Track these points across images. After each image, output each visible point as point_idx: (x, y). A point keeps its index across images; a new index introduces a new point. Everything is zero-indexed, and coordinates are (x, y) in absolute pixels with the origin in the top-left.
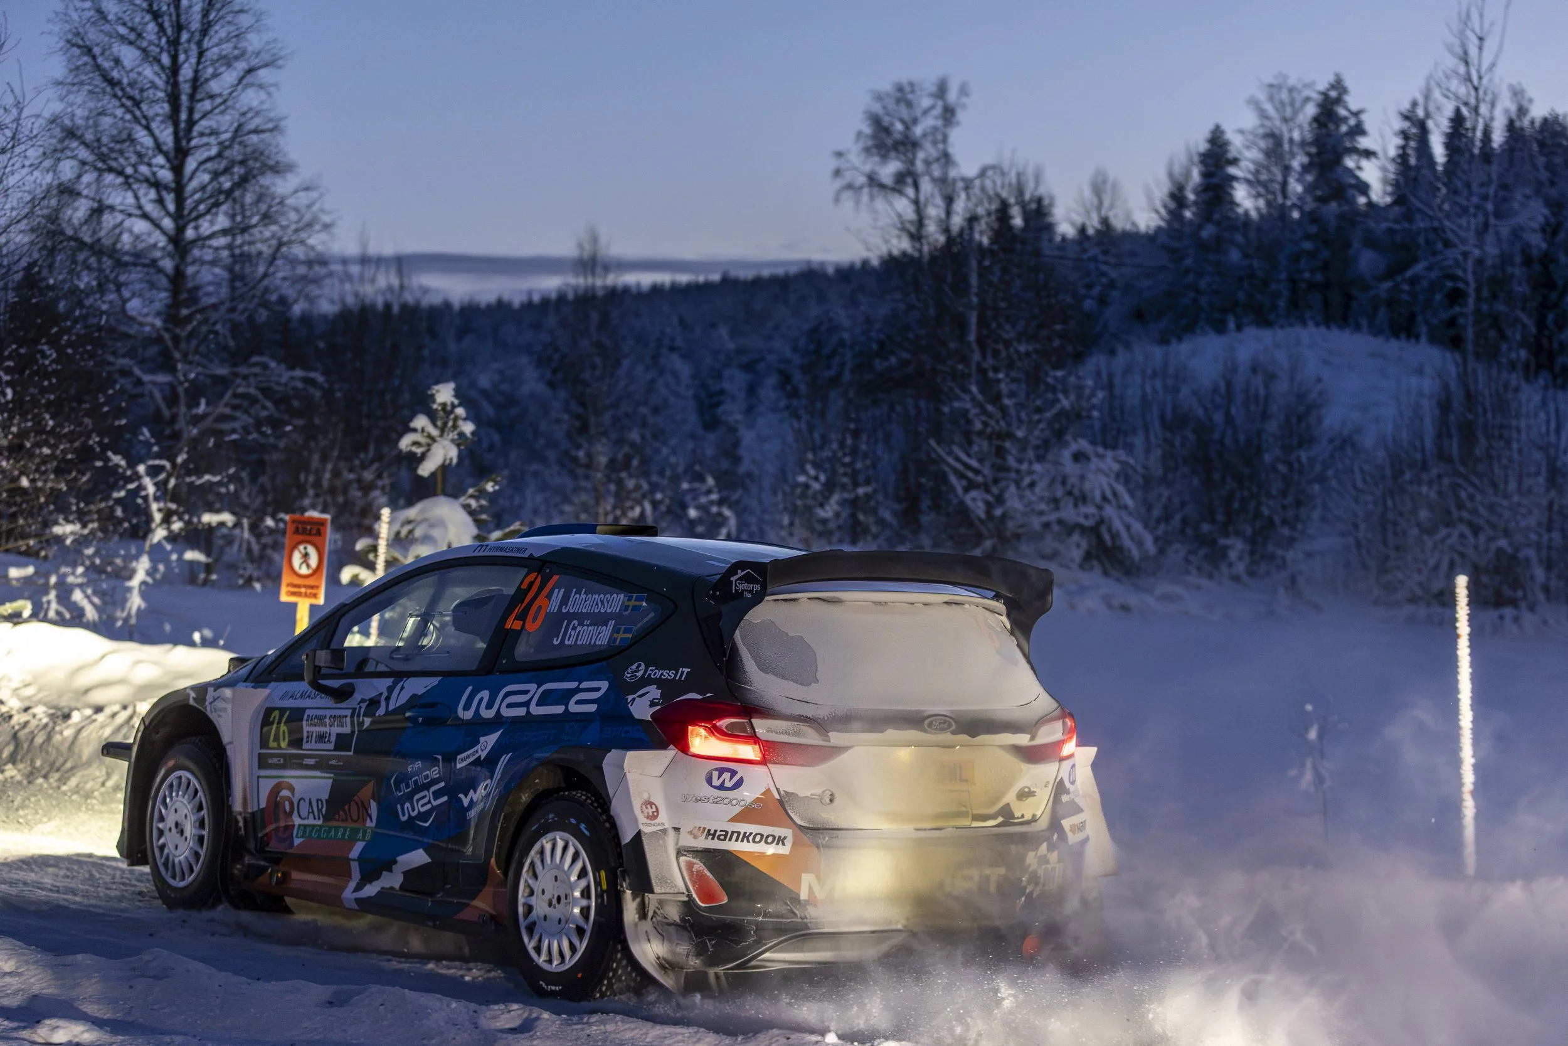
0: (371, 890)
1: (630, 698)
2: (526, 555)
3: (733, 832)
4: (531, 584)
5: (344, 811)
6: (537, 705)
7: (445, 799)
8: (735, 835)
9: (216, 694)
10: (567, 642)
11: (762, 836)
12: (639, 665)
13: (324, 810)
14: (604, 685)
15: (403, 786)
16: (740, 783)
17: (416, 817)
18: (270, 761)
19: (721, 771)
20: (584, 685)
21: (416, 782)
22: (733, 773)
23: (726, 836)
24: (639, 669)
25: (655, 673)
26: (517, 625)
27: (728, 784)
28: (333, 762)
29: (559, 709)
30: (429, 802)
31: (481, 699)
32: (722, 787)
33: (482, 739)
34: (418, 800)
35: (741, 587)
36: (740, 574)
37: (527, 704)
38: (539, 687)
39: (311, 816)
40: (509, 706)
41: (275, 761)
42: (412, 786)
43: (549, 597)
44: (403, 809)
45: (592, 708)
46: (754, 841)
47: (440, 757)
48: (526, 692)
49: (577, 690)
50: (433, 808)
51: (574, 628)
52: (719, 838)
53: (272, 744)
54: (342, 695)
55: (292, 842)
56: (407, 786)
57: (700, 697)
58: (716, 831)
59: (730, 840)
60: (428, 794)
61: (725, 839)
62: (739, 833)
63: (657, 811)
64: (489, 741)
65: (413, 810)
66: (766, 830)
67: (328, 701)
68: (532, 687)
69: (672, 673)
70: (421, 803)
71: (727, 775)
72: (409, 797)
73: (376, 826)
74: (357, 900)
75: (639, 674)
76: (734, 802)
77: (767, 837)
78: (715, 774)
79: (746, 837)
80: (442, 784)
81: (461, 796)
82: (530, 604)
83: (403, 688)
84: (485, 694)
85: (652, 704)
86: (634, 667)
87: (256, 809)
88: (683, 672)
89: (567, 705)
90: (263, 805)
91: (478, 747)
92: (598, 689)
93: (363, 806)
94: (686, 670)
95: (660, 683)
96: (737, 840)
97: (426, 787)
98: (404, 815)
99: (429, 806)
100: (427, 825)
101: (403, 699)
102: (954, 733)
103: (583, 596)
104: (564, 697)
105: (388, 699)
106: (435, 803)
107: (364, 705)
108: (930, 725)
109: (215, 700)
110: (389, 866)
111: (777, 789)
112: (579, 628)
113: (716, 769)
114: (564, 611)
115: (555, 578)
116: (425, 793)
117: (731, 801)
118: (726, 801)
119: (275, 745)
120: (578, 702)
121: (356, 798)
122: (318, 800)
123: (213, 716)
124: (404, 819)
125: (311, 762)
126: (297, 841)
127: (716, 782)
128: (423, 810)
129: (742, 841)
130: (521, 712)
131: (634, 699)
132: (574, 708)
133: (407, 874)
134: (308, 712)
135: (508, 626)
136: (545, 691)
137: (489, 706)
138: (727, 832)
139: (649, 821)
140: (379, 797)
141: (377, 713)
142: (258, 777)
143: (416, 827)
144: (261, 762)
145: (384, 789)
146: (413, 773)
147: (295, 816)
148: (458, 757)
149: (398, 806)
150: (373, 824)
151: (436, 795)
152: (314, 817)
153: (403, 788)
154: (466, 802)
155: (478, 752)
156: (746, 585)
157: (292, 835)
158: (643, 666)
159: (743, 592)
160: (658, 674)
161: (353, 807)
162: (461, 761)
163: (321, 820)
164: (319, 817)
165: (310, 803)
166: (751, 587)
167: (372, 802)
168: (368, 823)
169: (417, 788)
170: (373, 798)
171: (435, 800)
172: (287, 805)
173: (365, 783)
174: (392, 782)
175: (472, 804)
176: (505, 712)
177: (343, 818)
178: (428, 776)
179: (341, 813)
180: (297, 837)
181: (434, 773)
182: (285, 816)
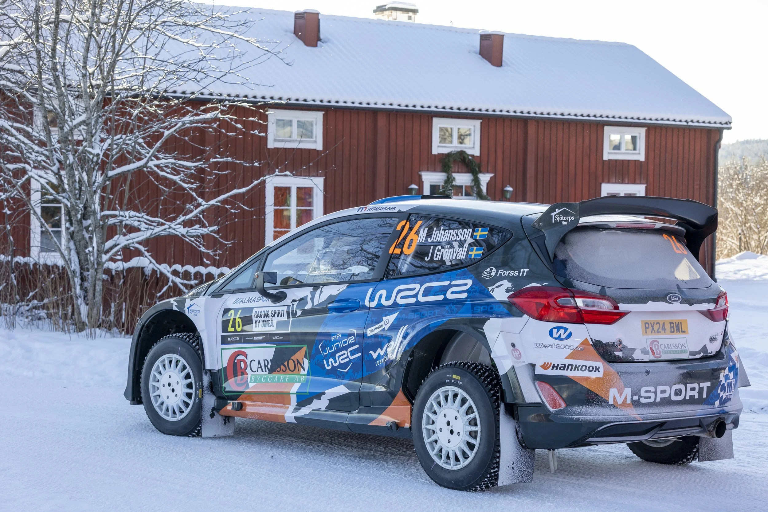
0: (305, 411)
1: (490, 288)
2: (396, 211)
3: (569, 365)
4: (403, 227)
5: (285, 366)
6: (423, 296)
7: (360, 354)
8: (570, 367)
9: (192, 303)
10: (435, 259)
11: (586, 367)
12: (492, 269)
13: (269, 366)
14: (469, 282)
15: (328, 349)
16: (570, 335)
17: (337, 367)
18: (229, 339)
19: (558, 328)
20: (454, 283)
21: (337, 346)
22: (566, 329)
23: (565, 367)
24: (491, 272)
25: (503, 272)
26: (398, 251)
27: (563, 336)
28: (276, 338)
29: (441, 298)
30: (348, 357)
31: (381, 296)
32: (559, 338)
33: (384, 318)
34: (339, 357)
35: (559, 219)
36: (558, 211)
37: (416, 296)
38: (421, 286)
39: (260, 369)
40: (402, 298)
41: (233, 339)
42: (334, 348)
43: (417, 233)
44: (328, 362)
45: (465, 295)
46: (582, 370)
48: (414, 289)
49: (450, 286)
50: (350, 361)
51: (439, 250)
52: (560, 369)
53: (230, 329)
54: (278, 298)
55: (248, 385)
56: (331, 349)
57: (539, 285)
58: (558, 365)
59: (567, 369)
60: (347, 353)
61: (564, 369)
62: (572, 365)
63: (520, 354)
64: (391, 319)
65: (336, 362)
66: (588, 363)
67: (269, 302)
68: (417, 286)
69: (516, 273)
70: (341, 358)
71: (562, 331)
72: (333, 355)
73: (308, 374)
74: (296, 418)
75: (493, 274)
76: (567, 347)
77: (589, 368)
78: (555, 331)
79: (576, 368)
80: (357, 346)
81: (372, 352)
82: (405, 239)
83: (321, 292)
84: (384, 292)
85: (507, 291)
86: (488, 270)
87: (220, 367)
88: (524, 272)
89: (445, 295)
90: (225, 365)
91: (382, 323)
92: (466, 285)
93: (298, 361)
94: (526, 270)
95: (509, 278)
96: (571, 370)
97: (346, 348)
98: (328, 365)
99: (348, 360)
100: (346, 371)
101: (324, 297)
102: (681, 303)
103: (442, 232)
104: (443, 290)
105: (312, 299)
106: (352, 358)
107: (296, 304)
108: (670, 298)
109: (191, 306)
110: (318, 396)
111: (591, 339)
112: (442, 250)
113: (555, 328)
114: (429, 240)
115: (419, 223)
116: (345, 352)
117: (565, 346)
118: (562, 347)
119: (233, 330)
120: (452, 293)
121: (293, 358)
122: (264, 360)
123: (191, 316)
124: (328, 368)
125: (260, 338)
126: (251, 385)
127: (555, 335)
128: (342, 362)
129: (575, 370)
130: (413, 300)
131: (493, 289)
132: (449, 296)
133: (331, 401)
134: (255, 310)
135: (390, 252)
136: (426, 288)
137: (388, 298)
138: (565, 365)
139: (517, 360)
140: (310, 356)
141: (306, 308)
142: (222, 349)
143: (338, 373)
144: (224, 340)
145: (313, 352)
146: (335, 341)
147: (248, 370)
148: (368, 330)
149: (324, 361)
150: (306, 372)
151: (352, 353)
152: (263, 371)
153: (328, 351)
154: (375, 356)
155: (382, 326)
156: (562, 218)
157: (247, 381)
158: (494, 270)
159: (560, 221)
160: (507, 273)
161: (291, 363)
162: (371, 332)
163: (267, 371)
164: (266, 371)
165: (259, 362)
166: (567, 218)
167: (305, 359)
168: (302, 372)
169: (339, 350)
170: (306, 357)
171: (351, 356)
172: (242, 364)
173: (300, 348)
174: (320, 346)
175: (379, 356)
176: (400, 301)
177: (283, 371)
178: (345, 342)
179: (282, 367)
180: (251, 382)
181: (351, 340)
182: (242, 371)
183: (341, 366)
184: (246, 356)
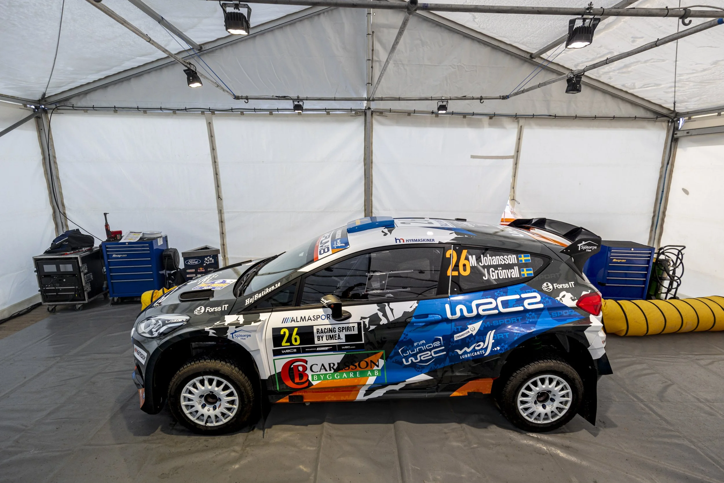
1: (558, 298)
4: (451, 255)
5: (355, 366)
7: (445, 353)
10: (492, 278)
13: (335, 367)
17: (418, 362)
18: (284, 352)
20: (523, 296)
21: (420, 349)
24: (548, 286)
25: (557, 286)
26: (455, 274)
28: (346, 347)
29: (522, 308)
30: (430, 355)
31: (460, 310)
33: (469, 326)
34: (420, 356)
36: (584, 243)
37: (496, 308)
38: (494, 300)
40: (482, 310)
41: (288, 351)
42: (416, 350)
43: (467, 259)
47: (441, 338)
48: (490, 303)
49: (522, 299)
50: (433, 357)
51: (493, 272)
53: (284, 344)
55: (310, 383)
56: (413, 351)
57: (588, 293)
60: (432, 353)
64: (476, 326)
65: (416, 359)
69: (567, 285)
70: (423, 356)
72: (415, 356)
74: (367, 399)
80: (443, 348)
81: (458, 351)
82: (457, 264)
83: (391, 308)
84: (463, 307)
86: (545, 284)
87: (273, 373)
88: (571, 284)
90: (279, 370)
91: (469, 330)
92: (535, 297)
93: (371, 361)
94: (573, 283)
97: (430, 350)
98: (407, 361)
99: (431, 357)
100: (427, 364)
103: (489, 258)
105: (385, 315)
107: (366, 321)
109: (236, 332)
112: (496, 272)
115: (465, 251)
116: (428, 352)
119: (288, 344)
120: (529, 304)
121: (366, 360)
122: (330, 364)
124: (407, 364)
125: (327, 348)
128: (424, 359)
130: (495, 312)
132: (529, 307)
135: (449, 274)
136: (501, 301)
137: (470, 312)
140: (387, 358)
141: (381, 323)
142: (274, 360)
143: (417, 366)
144: (276, 353)
145: (392, 354)
146: (418, 346)
147: (308, 372)
148: (455, 336)
149: (404, 360)
150: (380, 368)
151: (436, 353)
152: (326, 370)
153: (409, 352)
154: (460, 352)
155: (469, 332)
156: (587, 247)
157: (308, 380)
158: (549, 284)
159: (585, 250)
160: (560, 286)
161: (363, 364)
162: (457, 337)
163: (332, 371)
164: (330, 370)
165: (323, 365)
166: (591, 247)
167: (380, 360)
168: (375, 368)
169: (421, 351)
170: (382, 358)
171: (435, 354)
172: (301, 369)
173: (375, 353)
174: (400, 351)
175: (465, 353)
176: (481, 312)
177: (352, 369)
178: (431, 346)
179: (351, 367)
180: (313, 380)
181: (437, 344)
182: (299, 373)
183: (421, 361)
184: (306, 362)
